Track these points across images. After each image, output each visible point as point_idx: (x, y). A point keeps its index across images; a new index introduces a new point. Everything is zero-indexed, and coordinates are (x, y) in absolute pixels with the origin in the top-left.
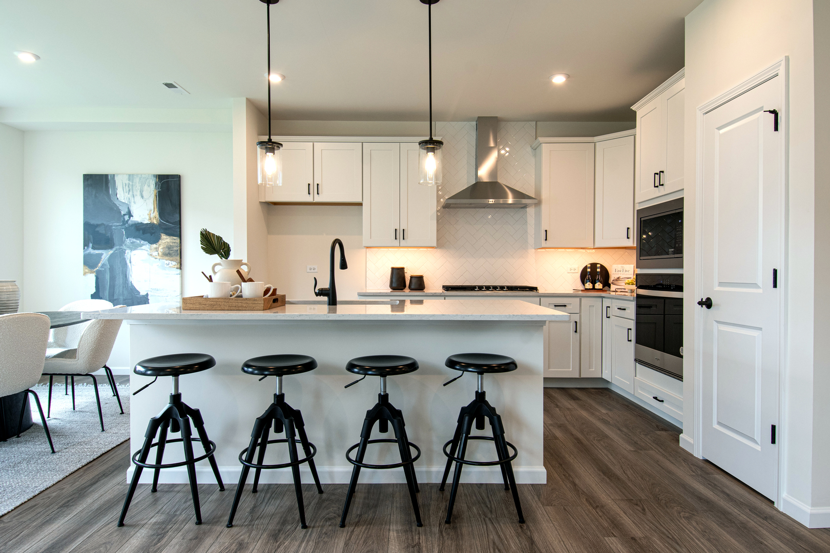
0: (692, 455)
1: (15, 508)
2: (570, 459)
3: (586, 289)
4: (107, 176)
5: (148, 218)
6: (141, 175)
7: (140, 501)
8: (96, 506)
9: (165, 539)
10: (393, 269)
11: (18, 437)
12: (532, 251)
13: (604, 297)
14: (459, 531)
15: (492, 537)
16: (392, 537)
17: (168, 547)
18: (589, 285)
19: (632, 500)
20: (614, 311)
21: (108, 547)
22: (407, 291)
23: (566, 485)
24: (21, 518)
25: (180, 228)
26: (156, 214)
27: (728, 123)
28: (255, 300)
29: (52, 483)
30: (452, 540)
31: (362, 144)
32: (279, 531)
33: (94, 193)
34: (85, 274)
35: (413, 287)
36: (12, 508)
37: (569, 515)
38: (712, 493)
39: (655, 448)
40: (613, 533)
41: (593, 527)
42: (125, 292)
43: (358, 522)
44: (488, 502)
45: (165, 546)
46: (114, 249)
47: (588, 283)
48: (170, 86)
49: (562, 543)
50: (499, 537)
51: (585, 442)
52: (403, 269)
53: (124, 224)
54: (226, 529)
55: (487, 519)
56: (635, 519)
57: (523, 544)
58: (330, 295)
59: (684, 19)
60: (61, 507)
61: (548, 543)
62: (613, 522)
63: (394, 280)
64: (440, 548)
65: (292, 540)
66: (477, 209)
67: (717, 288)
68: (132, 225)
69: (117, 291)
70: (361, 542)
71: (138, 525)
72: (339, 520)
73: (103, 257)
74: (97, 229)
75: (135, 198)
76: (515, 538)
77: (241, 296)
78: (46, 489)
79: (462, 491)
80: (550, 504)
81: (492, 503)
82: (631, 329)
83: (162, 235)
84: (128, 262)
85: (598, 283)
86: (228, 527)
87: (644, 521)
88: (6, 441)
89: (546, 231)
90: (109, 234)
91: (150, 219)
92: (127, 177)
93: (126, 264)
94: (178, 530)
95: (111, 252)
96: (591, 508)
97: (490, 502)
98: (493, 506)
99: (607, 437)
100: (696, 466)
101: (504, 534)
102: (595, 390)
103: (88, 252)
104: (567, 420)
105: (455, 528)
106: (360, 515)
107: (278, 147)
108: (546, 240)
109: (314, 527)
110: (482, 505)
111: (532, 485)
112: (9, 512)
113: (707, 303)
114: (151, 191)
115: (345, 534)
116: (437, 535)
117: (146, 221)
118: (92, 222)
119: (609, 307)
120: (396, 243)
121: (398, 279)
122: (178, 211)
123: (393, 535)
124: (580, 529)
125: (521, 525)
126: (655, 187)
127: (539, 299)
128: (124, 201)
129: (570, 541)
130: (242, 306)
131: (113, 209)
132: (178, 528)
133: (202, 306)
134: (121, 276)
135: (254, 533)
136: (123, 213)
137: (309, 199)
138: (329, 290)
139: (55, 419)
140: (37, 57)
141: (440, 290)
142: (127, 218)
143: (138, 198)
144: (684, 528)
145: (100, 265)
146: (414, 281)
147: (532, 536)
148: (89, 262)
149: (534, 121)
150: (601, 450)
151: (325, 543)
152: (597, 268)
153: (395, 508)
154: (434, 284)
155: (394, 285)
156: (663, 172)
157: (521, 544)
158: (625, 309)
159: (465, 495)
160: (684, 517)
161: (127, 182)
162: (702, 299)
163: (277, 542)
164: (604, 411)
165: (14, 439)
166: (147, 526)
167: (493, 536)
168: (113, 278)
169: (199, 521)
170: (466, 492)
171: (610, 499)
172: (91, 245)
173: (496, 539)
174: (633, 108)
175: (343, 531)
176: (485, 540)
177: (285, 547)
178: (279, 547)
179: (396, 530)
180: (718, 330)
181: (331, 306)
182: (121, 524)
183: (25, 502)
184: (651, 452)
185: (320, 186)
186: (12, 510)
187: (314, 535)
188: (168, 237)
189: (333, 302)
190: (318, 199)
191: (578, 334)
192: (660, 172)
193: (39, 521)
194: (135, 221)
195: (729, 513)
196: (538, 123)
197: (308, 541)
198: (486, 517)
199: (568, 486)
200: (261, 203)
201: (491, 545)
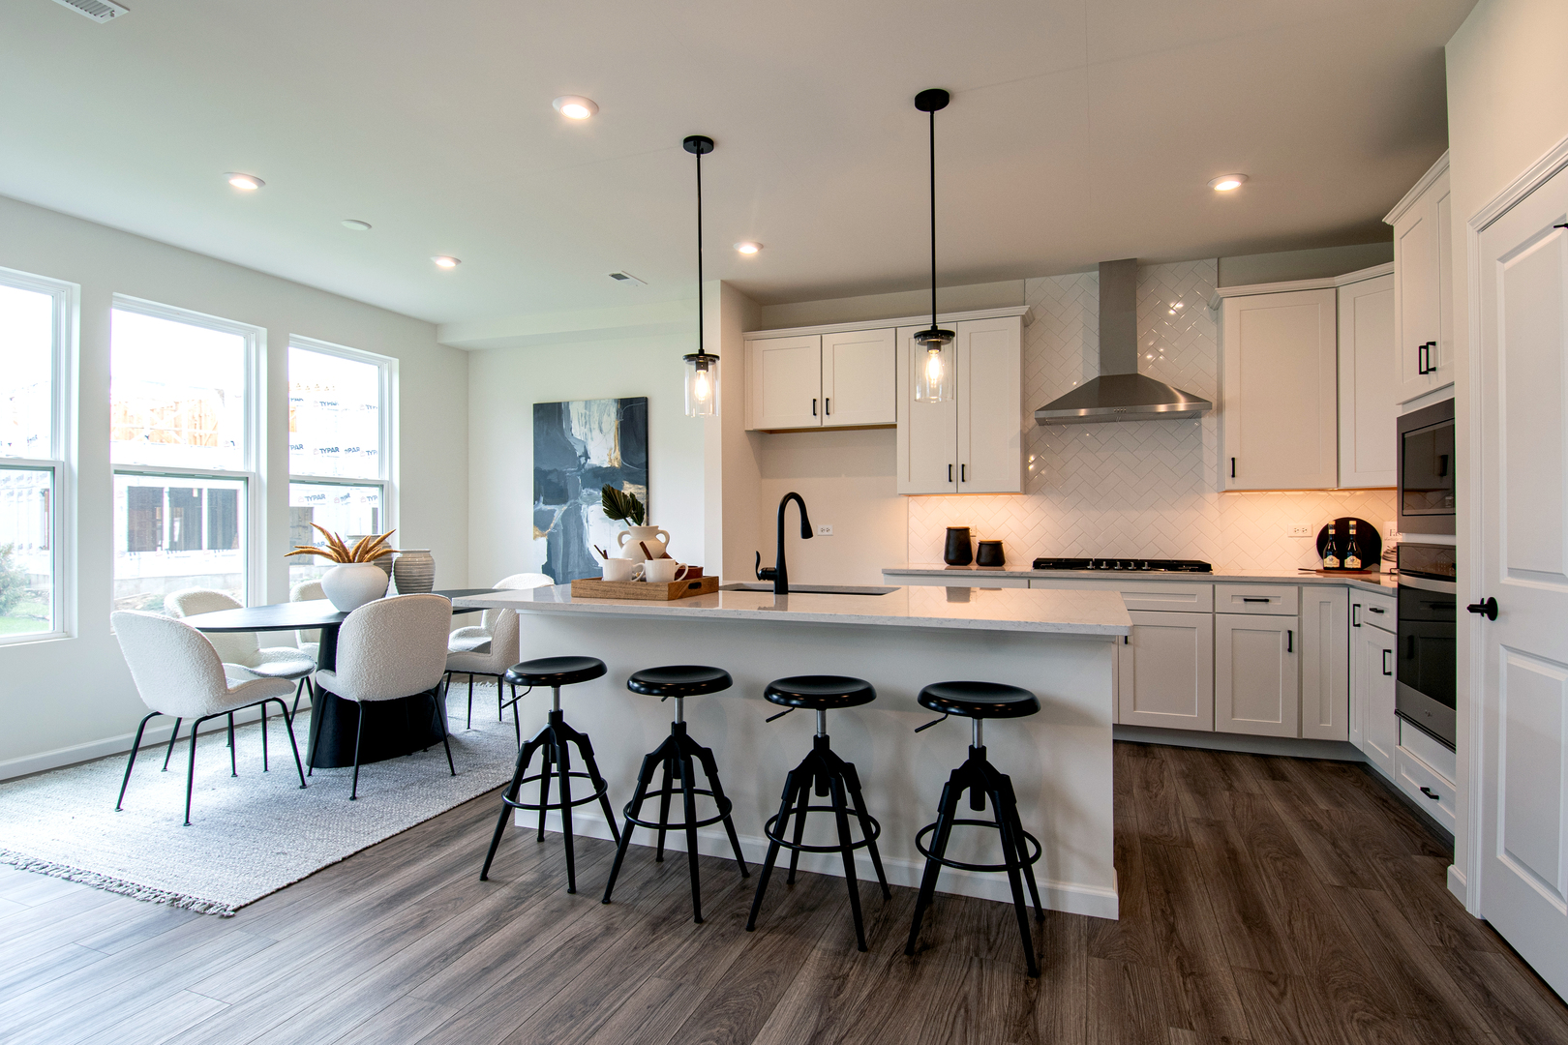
0: (1462, 908)
1: (383, 841)
2: (1193, 884)
3: (1325, 568)
4: (560, 404)
5: (608, 460)
6: (600, 400)
7: (520, 851)
8: (469, 850)
9: (523, 906)
10: (949, 530)
11: (426, 751)
12: (1212, 497)
13: (1353, 586)
14: (919, 969)
15: (967, 989)
16: (812, 959)
17: (522, 917)
18: (1332, 561)
19: (1271, 973)
20: (1364, 615)
21: (458, 904)
22: (974, 566)
23: (1154, 928)
24: (385, 853)
25: (647, 472)
26: (618, 454)
27: (1518, 247)
28: (657, 586)
29: (434, 815)
30: (900, 980)
31: (896, 331)
32: (664, 920)
33: (545, 428)
34: (535, 537)
35: (982, 560)
36: (380, 839)
37: (1127, 979)
38: (1453, 985)
39: (1389, 886)
40: (1191, 1024)
41: (1161, 1006)
42: (582, 563)
43: (776, 927)
44: (994, 933)
45: (521, 913)
46: (569, 503)
47: (1331, 557)
48: (618, 277)
49: (1084, 1020)
50: (980, 990)
51: (1245, 858)
52: (966, 530)
53: (580, 469)
54: (601, 904)
55: (976, 959)
56: (1252, 1007)
57: (1013, 1011)
58: (778, 579)
59: (1444, 49)
60: (432, 845)
61: (1058, 1017)
62: (1204, 1004)
63: (951, 549)
64: (876, 987)
65: (673, 935)
66: (1102, 424)
67: (1506, 580)
68: (590, 470)
69: (571, 562)
70: (765, 957)
71: (503, 882)
72: (746, 921)
73: (556, 514)
74: (549, 477)
75: (593, 433)
76: (1006, 998)
77: (643, 580)
78: (425, 821)
79: (961, 909)
80: (1102, 954)
81: (1001, 936)
82: (1389, 651)
83: (625, 482)
84: (584, 521)
85: (1351, 557)
86: (603, 902)
87: (1268, 1013)
88: (410, 755)
89: (1233, 459)
90: (562, 484)
91: (611, 461)
92: (582, 405)
93: (582, 524)
94: (545, 896)
95: (565, 507)
96: (1176, 974)
97: (998, 933)
98: (999, 941)
99: (1297, 854)
100: (1456, 930)
101: (991, 988)
102: (1330, 765)
103: (539, 508)
104: (1234, 816)
105: (914, 964)
106: (784, 918)
107: (711, 360)
108: (1233, 476)
109: (711, 923)
110: (982, 937)
111: (1091, 918)
112: (374, 845)
113: (1489, 609)
114: (611, 421)
115: (748, 940)
116: (881, 969)
117: (606, 465)
118: (545, 468)
119: (1359, 605)
120: (952, 487)
121: (959, 547)
122: (644, 449)
123: (816, 954)
124: (1133, 1004)
125: (1029, 978)
126: (1421, 373)
127: (1211, 586)
128: (579, 438)
129: (1101, 1021)
130: (641, 594)
131: (567, 449)
132: (545, 893)
133: (593, 593)
134: (576, 541)
135: (631, 916)
136: (578, 454)
137: (815, 422)
138: (776, 571)
139: (476, 731)
140: (458, 261)
141: (1029, 568)
142: (583, 460)
143: (596, 432)
144: (1345, 1039)
145: (552, 525)
146: (985, 550)
147: (1037, 1001)
148: (541, 522)
149: (1213, 257)
150: (1268, 877)
151: (715, 948)
152: (1348, 527)
153: (840, 916)
154: (1020, 558)
155: (951, 557)
156: (1434, 344)
157: (1010, 1008)
158: (1382, 612)
159: (963, 915)
160: (1358, 1021)
161: (584, 411)
162: (1482, 600)
163: (654, 934)
164: (1323, 805)
165: (420, 753)
166: (511, 885)
167: (971, 988)
168: (567, 544)
169: (572, 890)
170: (967, 911)
171: (1226, 965)
172: (542, 499)
173: (973, 992)
174: (1388, 220)
175: (748, 936)
176: (953, 989)
177: (661, 944)
178: (653, 941)
179: (824, 950)
180: (1509, 665)
181: (778, 596)
182: (484, 877)
183: (397, 835)
184: (1375, 894)
185: (831, 403)
186: (379, 843)
187: (706, 934)
188: (632, 486)
189: (782, 588)
190: (828, 422)
191: (1294, 656)
192: (1428, 343)
193: (401, 860)
194: (592, 465)
195: (1465, 1028)
196: (1222, 260)
197: (694, 941)
198: (977, 955)
199: (1158, 930)
200: (746, 431)
201: (959, 999)
